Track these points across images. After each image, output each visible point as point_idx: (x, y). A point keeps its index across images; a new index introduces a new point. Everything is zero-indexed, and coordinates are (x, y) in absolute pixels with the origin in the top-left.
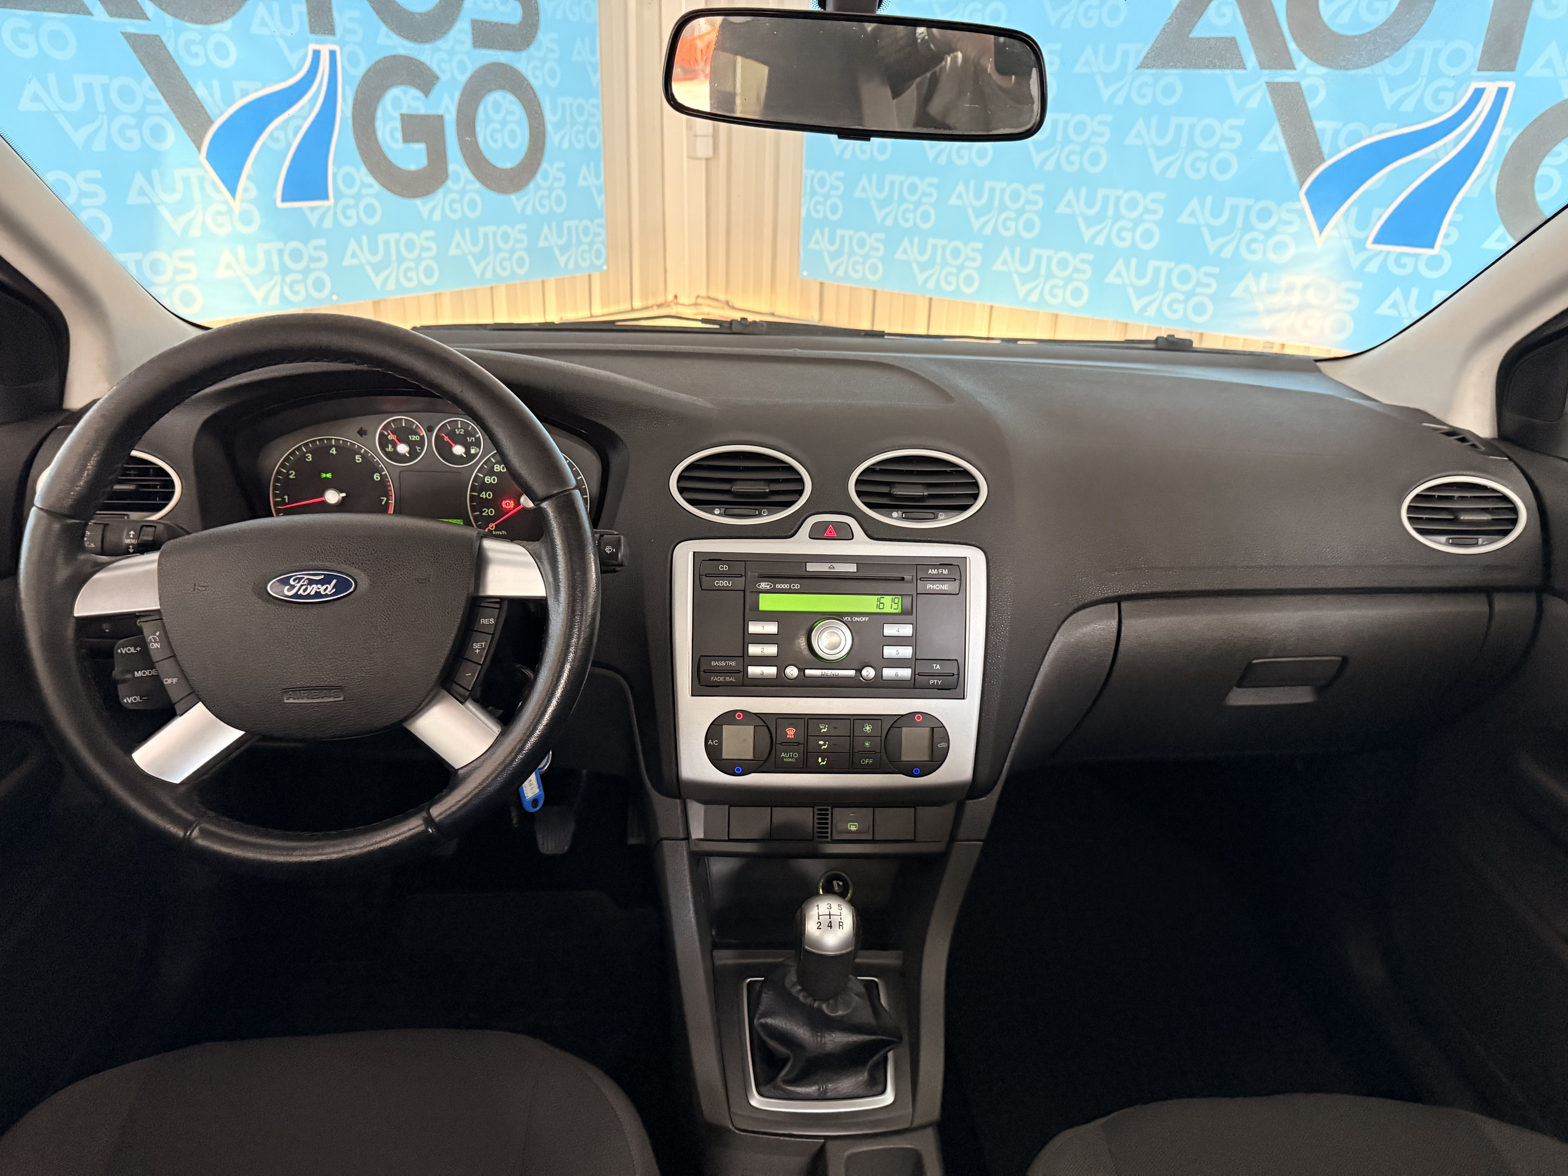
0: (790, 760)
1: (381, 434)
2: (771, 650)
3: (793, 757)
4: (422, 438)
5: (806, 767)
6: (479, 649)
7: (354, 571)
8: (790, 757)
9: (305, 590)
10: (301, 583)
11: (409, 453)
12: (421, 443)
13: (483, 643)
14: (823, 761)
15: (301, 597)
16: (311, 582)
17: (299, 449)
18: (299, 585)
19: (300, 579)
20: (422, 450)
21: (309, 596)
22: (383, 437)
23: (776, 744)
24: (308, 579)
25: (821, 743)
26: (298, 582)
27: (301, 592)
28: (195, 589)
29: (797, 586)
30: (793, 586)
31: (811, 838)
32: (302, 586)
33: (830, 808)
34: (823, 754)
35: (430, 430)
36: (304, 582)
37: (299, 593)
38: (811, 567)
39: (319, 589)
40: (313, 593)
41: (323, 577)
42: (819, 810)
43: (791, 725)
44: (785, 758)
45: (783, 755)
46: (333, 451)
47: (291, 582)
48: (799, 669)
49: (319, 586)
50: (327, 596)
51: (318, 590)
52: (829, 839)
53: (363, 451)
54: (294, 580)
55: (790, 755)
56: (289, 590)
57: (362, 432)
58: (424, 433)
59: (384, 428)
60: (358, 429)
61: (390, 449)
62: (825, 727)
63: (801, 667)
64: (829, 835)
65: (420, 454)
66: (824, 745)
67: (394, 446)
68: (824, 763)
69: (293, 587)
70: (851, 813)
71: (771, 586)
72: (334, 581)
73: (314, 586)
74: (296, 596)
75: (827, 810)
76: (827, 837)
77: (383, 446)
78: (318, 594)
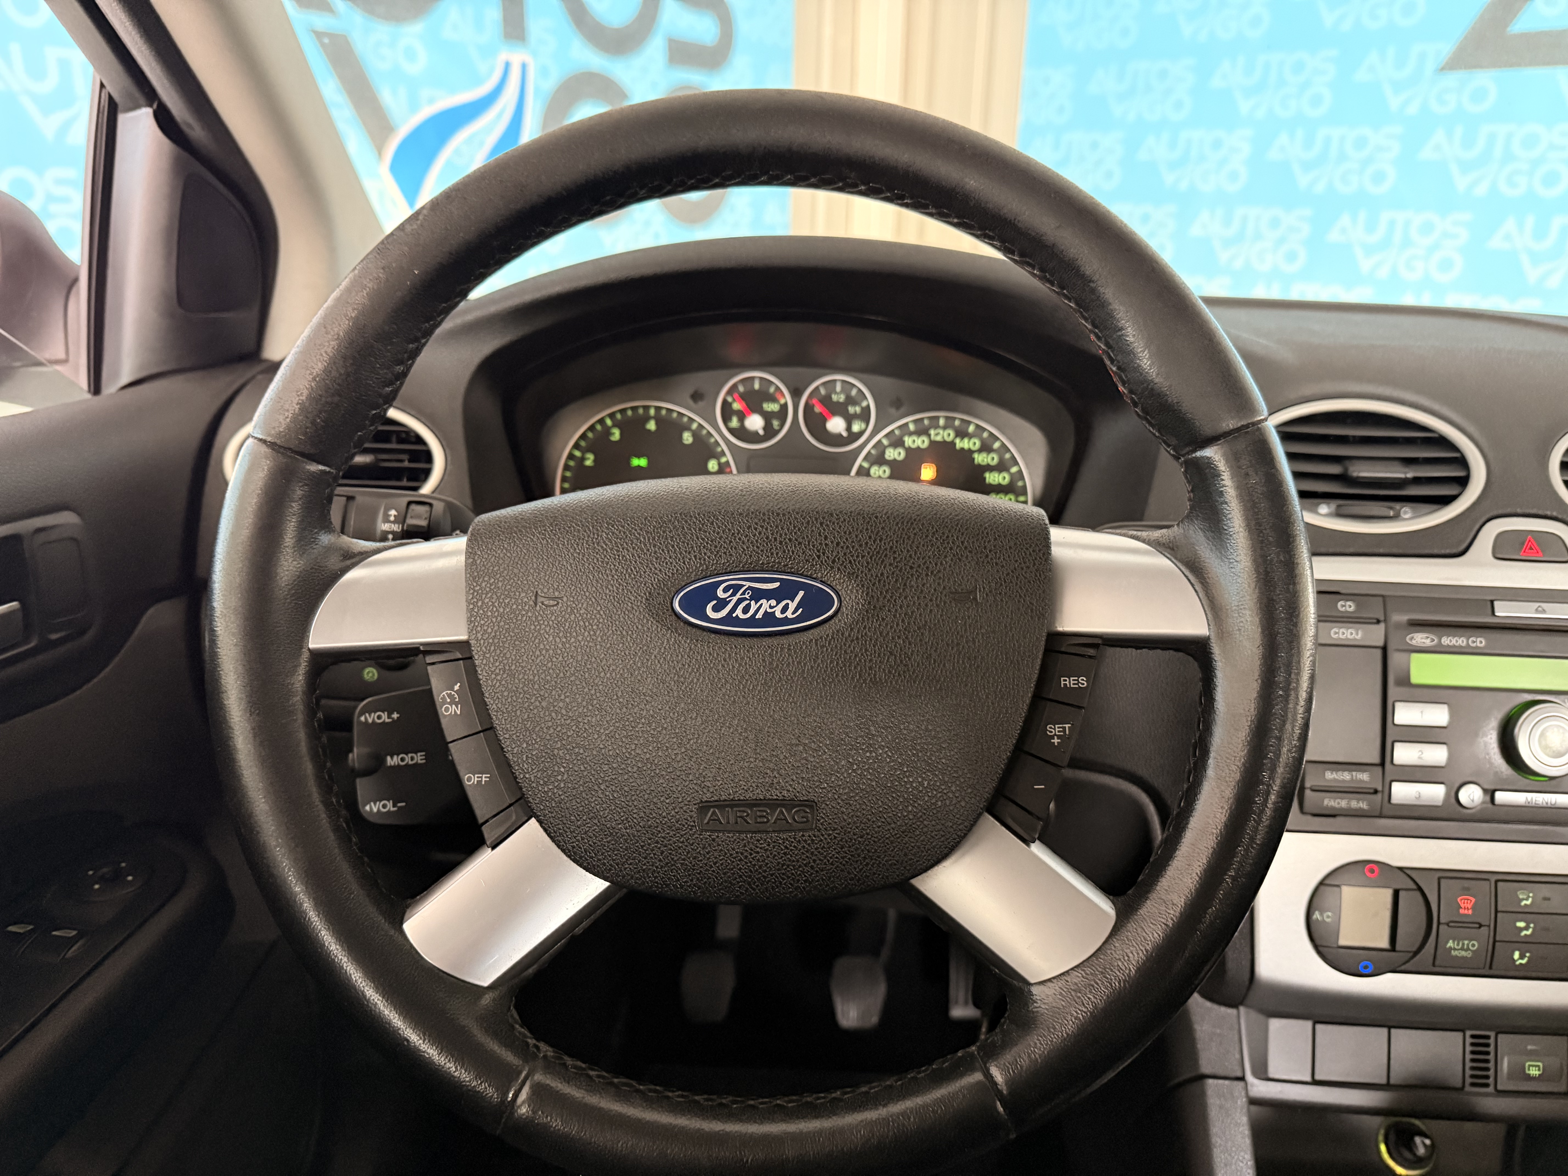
0: (1463, 953)
1: (725, 402)
2: (1436, 755)
3: (1468, 949)
4: (784, 407)
5: (1491, 968)
6: (1059, 737)
7: (836, 578)
8: (1462, 949)
9: (746, 610)
10: (738, 596)
11: (765, 429)
12: (782, 413)
13: (1067, 726)
14: (1522, 957)
15: (738, 622)
16: (758, 595)
17: (601, 421)
18: (735, 599)
19: (736, 588)
20: (782, 425)
21: (752, 621)
22: (726, 405)
23: (1439, 923)
24: (750, 588)
25: (1521, 924)
26: (733, 595)
27: (739, 612)
28: (536, 604)
29: (1479, 642)
30: (1474, 642)
31: (1459, 1085)
32: (740, 601)
33: (1492, 1034)
34: (1524, 944)
35: (796, 393)
36: (743, 593)
37: (734, 615)
38: (1504, 611)
39: (771, 607)
40: (759, 616)
41: (777, 584)
42: (1473, 1036)
43: (1466, 890)
44: (1455, 949)
45: (1450, 944)
46: (652, 426)
47: (720, 594)
48: (1485, 791)
49: (773, 602)
50: (786, 622)
51: (769, 610)
52: (1491, 1089)
53: (694, 426)
54: (725, 590)
55: (1463, 944)
56: (716, 609)
57: (697, 396)
58: (788, 399)
59: (729, 392)
60: (691, 390)
61: (734, 423)
62: (1529, 897)
63: (1486, 787)
64: (1491, 1081)
65: (777, 432)
66: (1526, 928)
67: (742, 419)
68: (1524, 961)
69: (721, 604)
70: (1532, 1044)
71: (1433, 640)
72: (801, 594)
73: (763, 601)
74: (729, 619)
75: (1488, 1037)
76: (1487, 1085)
77: (726, 419)
78: (769, 618)
